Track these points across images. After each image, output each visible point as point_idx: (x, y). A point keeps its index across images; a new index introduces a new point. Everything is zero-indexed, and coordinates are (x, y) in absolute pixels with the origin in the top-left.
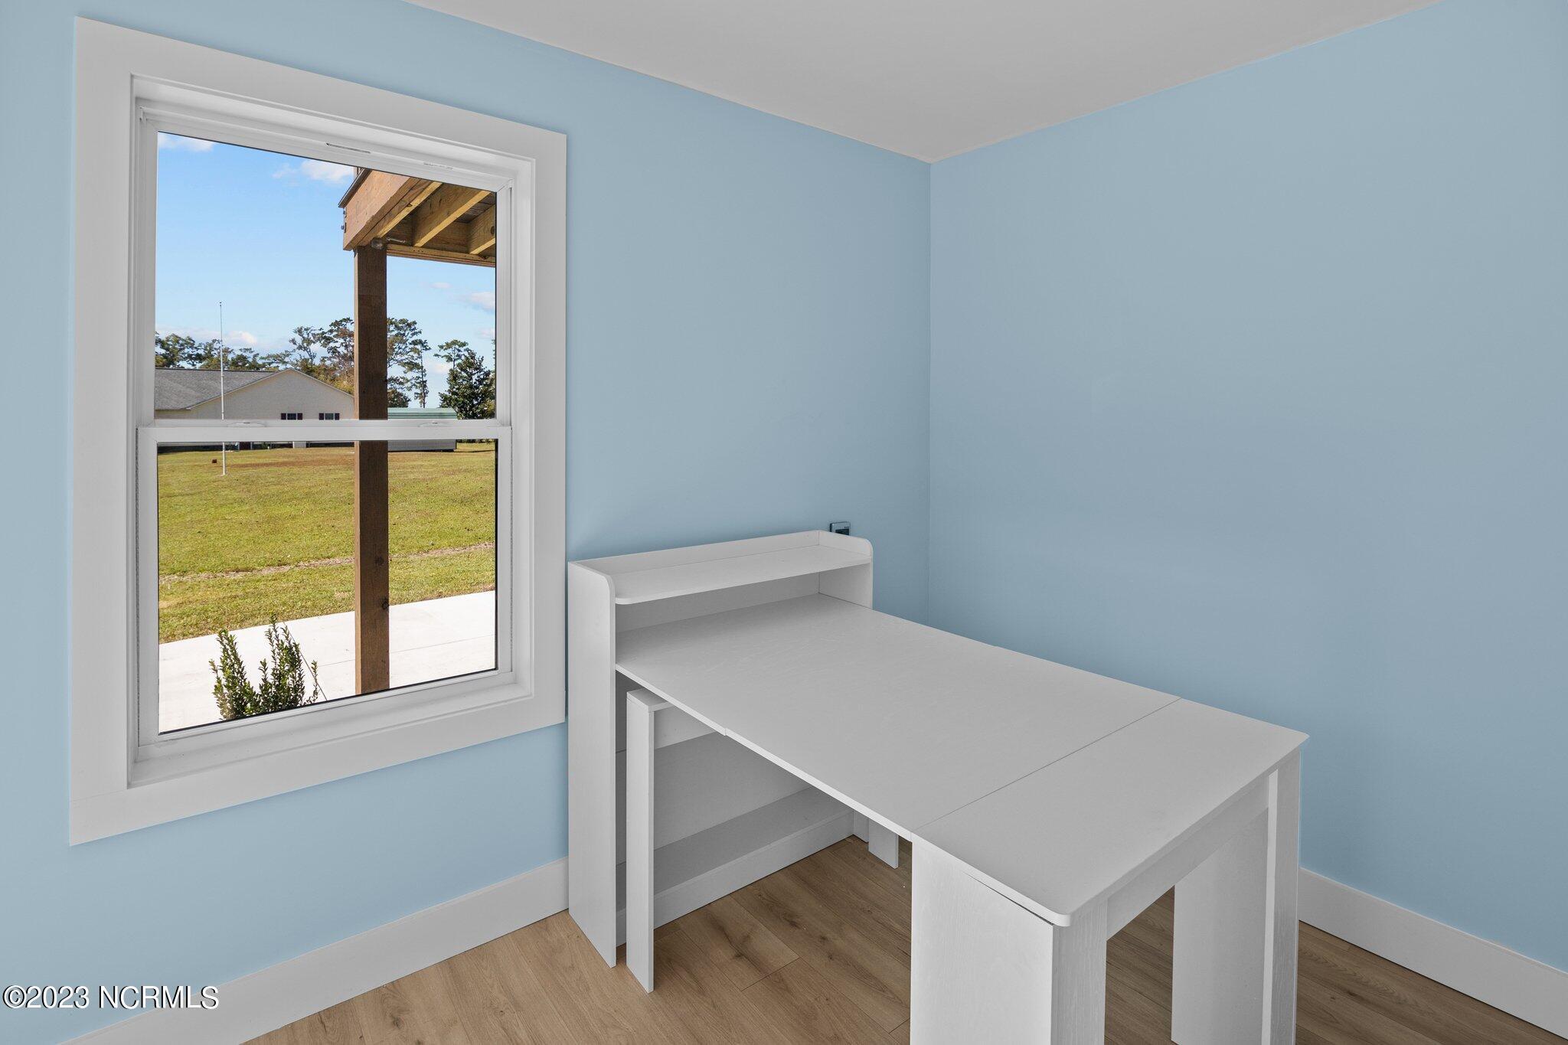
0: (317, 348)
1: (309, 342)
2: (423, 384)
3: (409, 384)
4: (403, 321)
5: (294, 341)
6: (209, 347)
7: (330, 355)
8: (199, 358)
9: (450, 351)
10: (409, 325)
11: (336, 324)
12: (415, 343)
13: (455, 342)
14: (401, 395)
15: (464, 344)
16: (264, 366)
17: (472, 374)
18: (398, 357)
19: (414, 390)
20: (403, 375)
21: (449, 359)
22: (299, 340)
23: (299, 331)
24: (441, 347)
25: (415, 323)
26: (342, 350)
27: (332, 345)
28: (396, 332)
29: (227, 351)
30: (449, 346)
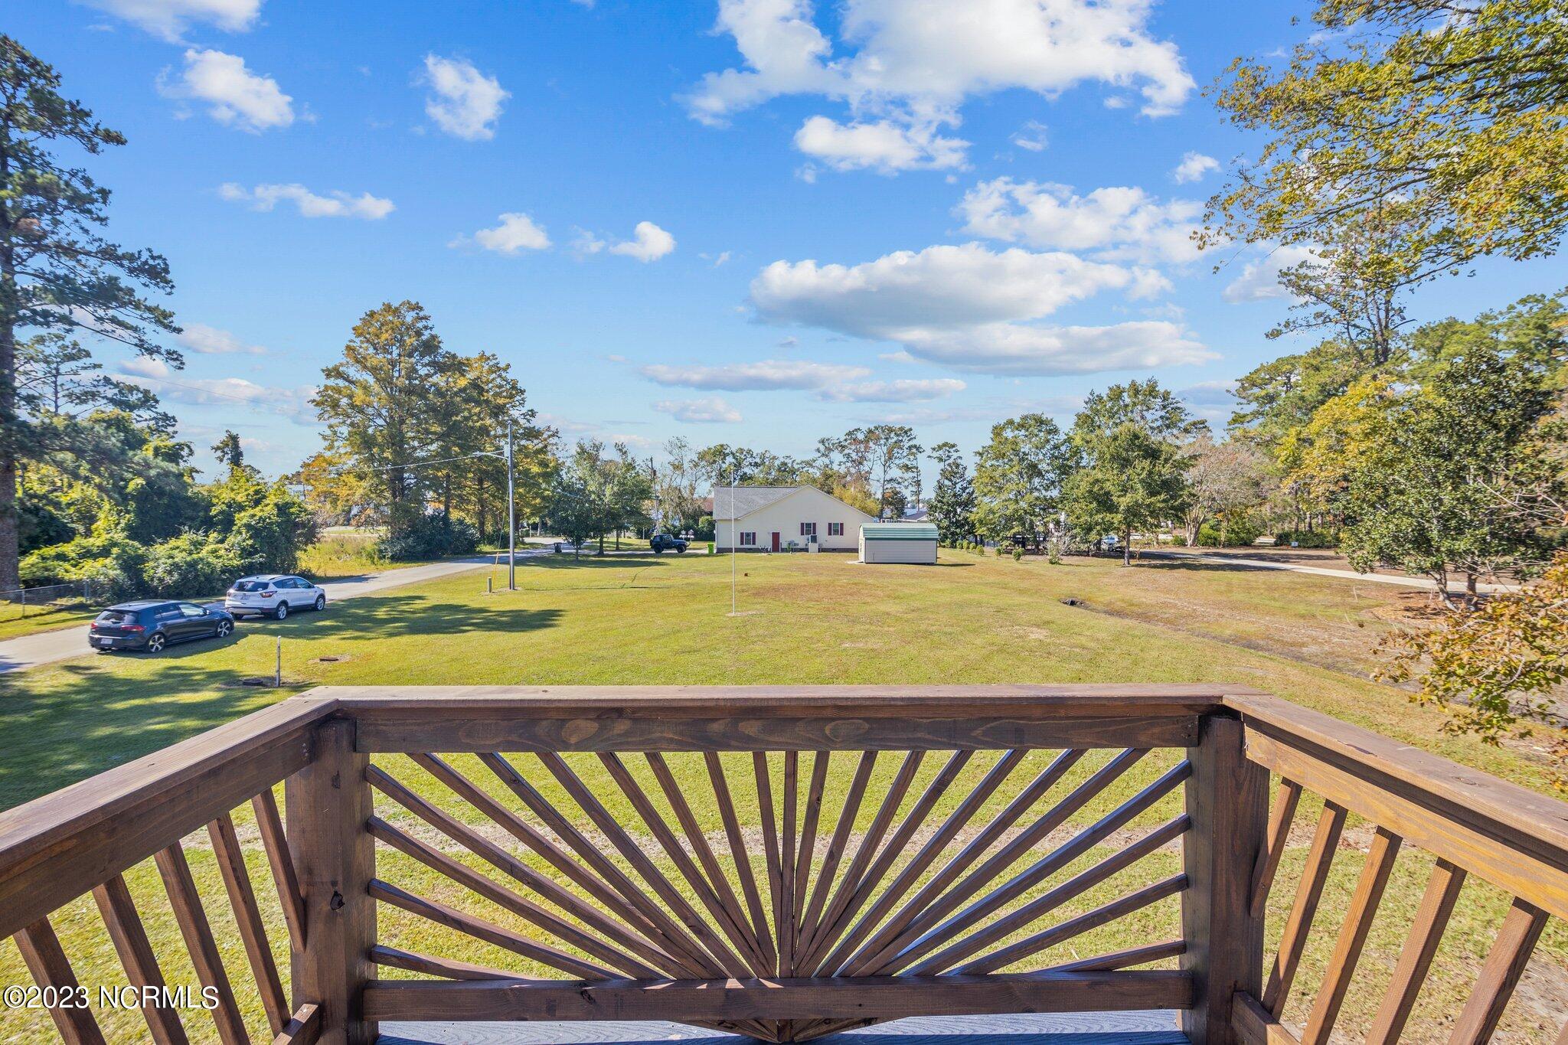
0: (837, 456)
1: (830, 450)
2: (918, 484)
3: (906, 483)
4: (901, 429)
5: (818, 450)
6: (763, 457)
7: (845, 460)
8: (756, 465)
9: (941, 452)
10: (906, 432)
11: (850, 434)
12: (910, 448)
13: (946, 444)
14: (899, 493)
15: (953, 446)
16: (798, 470)
17: (956, 483)
18: (897, 461)
19: (911, 488)
20: (901, 475)
21: (941, 460)
22: (822, 448)
23: (822, 442)
24: (934, 449)
25: (911, 430)
26: (854, 456)
27: (847, 451)
28: (895, 439)
29: (774, 458)
30: (940, 448)
